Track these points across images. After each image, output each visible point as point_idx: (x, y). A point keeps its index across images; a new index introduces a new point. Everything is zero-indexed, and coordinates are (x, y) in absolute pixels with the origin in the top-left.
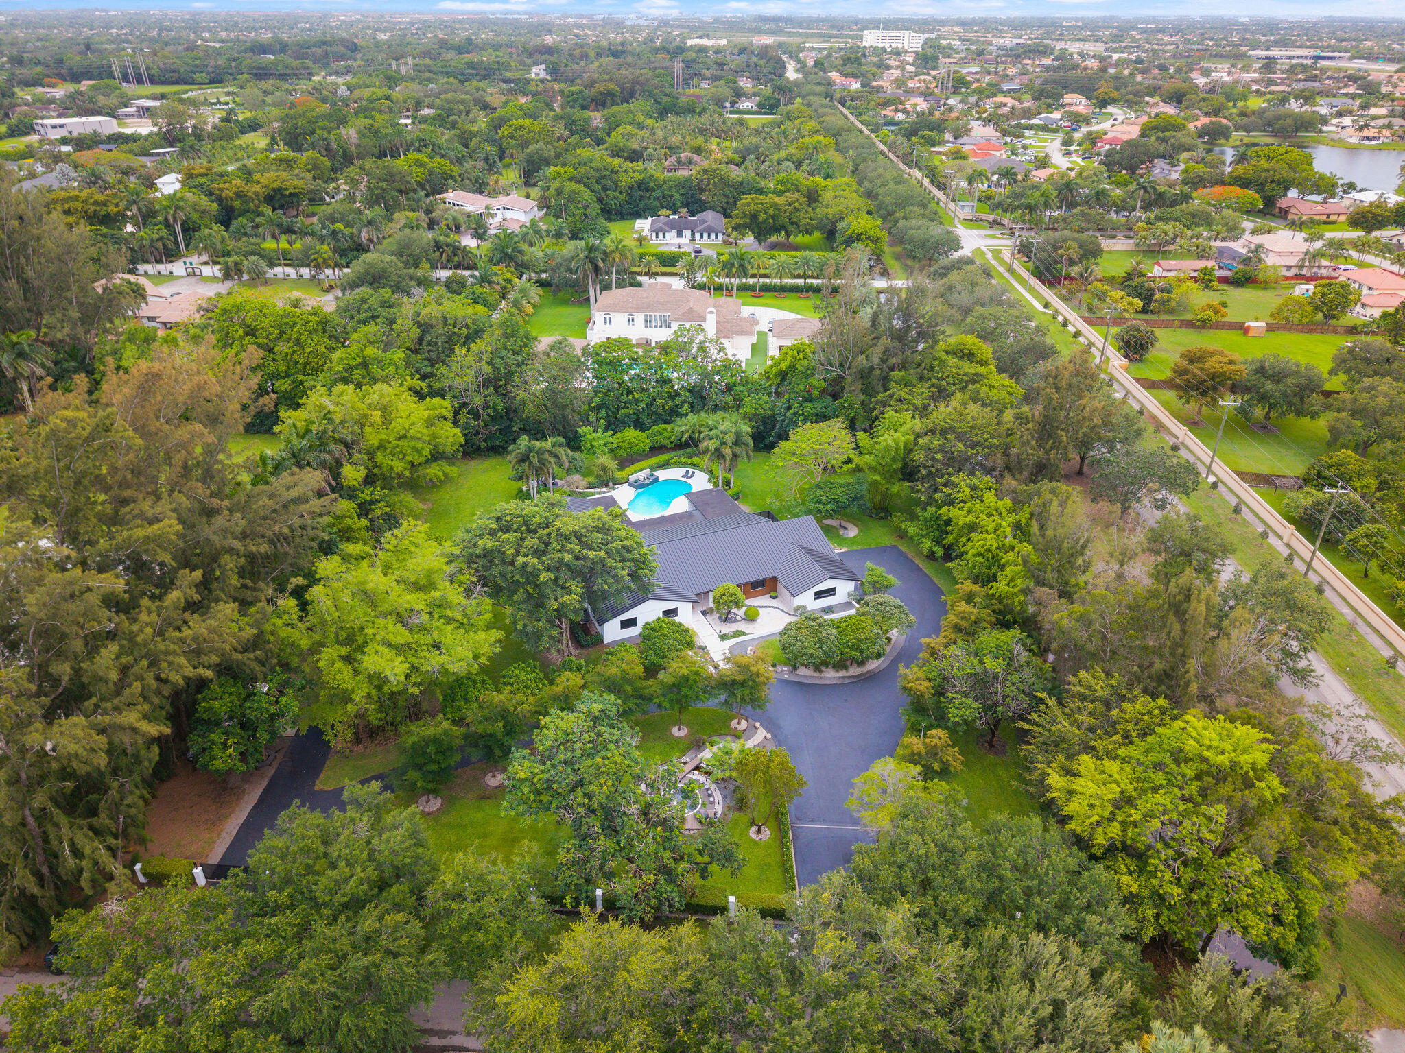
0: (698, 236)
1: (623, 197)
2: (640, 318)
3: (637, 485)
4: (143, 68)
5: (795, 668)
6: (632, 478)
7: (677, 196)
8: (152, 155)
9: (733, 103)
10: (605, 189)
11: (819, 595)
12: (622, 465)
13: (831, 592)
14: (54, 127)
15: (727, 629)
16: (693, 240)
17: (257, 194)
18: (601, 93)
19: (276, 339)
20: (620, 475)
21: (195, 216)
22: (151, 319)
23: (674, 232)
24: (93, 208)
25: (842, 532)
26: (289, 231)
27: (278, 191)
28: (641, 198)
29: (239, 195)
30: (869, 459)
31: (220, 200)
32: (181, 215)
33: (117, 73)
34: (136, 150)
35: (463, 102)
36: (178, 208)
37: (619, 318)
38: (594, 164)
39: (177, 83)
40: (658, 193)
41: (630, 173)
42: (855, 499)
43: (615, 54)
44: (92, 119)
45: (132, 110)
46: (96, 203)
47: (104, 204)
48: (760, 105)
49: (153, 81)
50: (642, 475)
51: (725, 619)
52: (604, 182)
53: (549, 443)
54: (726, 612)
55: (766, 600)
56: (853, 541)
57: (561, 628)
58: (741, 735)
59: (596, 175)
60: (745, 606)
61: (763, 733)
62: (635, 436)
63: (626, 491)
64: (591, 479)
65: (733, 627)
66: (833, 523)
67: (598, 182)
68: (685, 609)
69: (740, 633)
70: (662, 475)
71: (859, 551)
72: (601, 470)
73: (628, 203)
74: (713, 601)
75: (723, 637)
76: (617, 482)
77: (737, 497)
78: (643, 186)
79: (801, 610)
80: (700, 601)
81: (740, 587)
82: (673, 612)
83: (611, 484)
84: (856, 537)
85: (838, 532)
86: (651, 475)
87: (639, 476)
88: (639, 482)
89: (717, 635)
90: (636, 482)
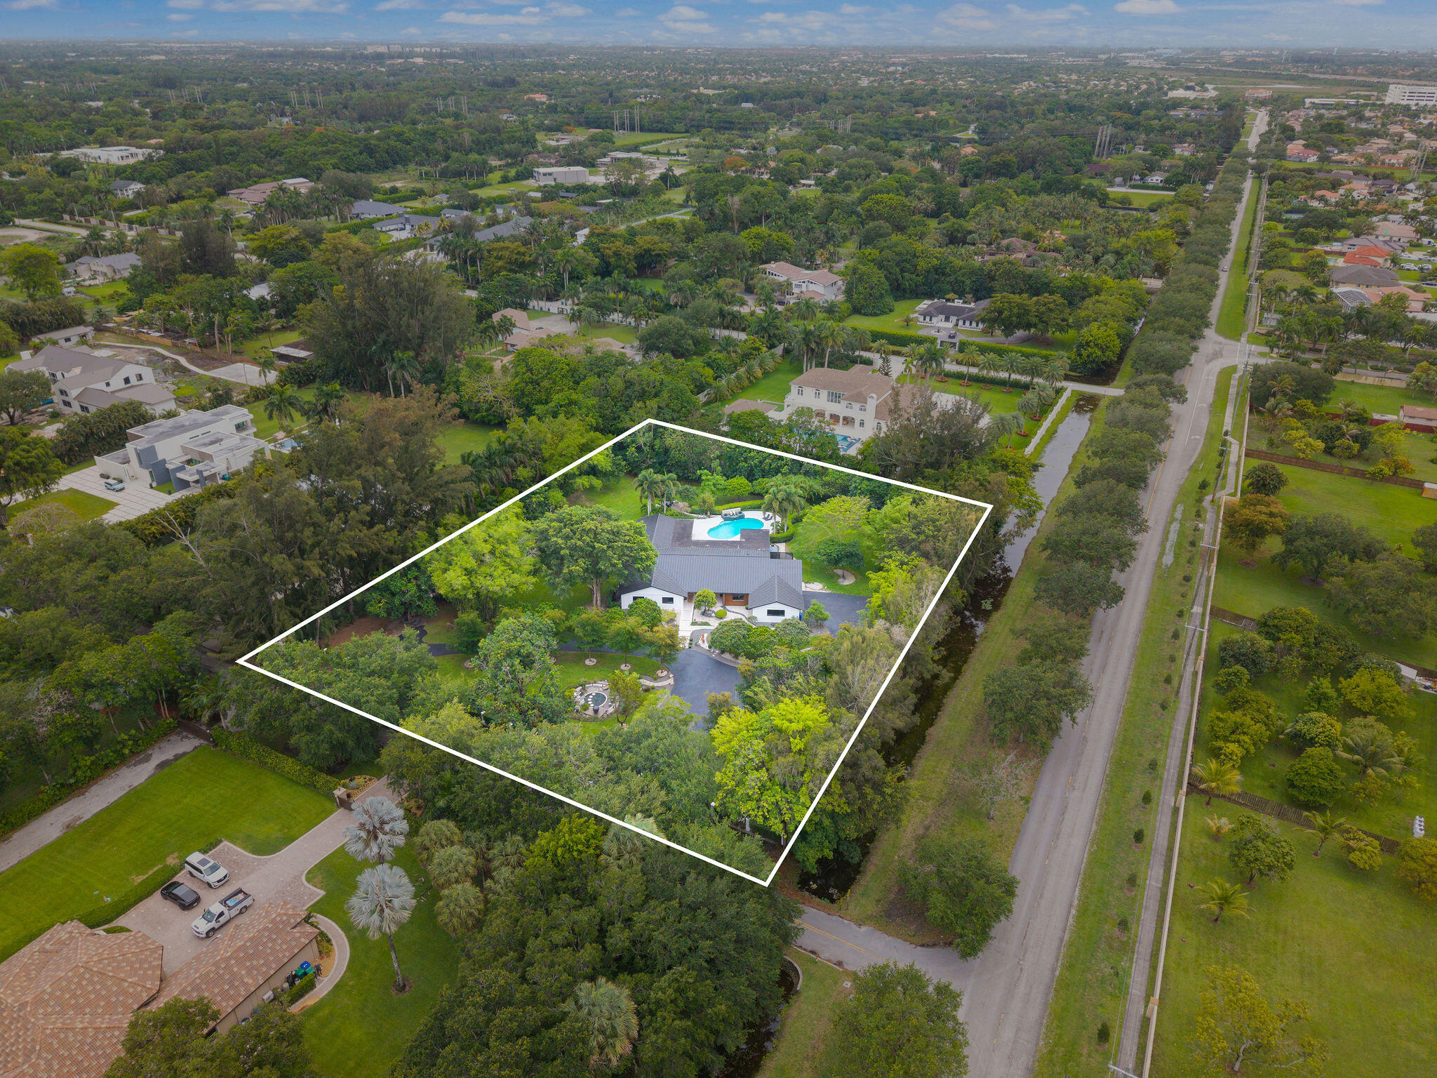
0: (961, 323)
1: (920, 280)
2: (824, 394)
3: (726, 518)
4: (637, 118)
5: (723, 652)
6: (724, 512)
7: (968, 282)
8: (596, 205)
9: (1143, 176)
10: (902, 271)
11: (771, 613)
12: (719, 502)
13: (781, 613)
14: (545, 174)
15: (700, 619)
16: (957, 325)
17: (628, 254)
18: (997, 164)
19: (543, 378)
20: (717, 508)
21: (580, 268)
22: (513, 345)
23: (943, 317)
24: (515, 256)
26: (625, 289)
27: (648, 251)
28: (937, 281)
29: (616, 254)
31: (603, 257)
32: (569, 267)
33: (617, 122)
34: (587, 200)
35: (864, 167)
36: (567, 261)
37: (809, 392)
38: (898, 248)
39: (660, 131)
40: (952, 278)
41: (929, 259)
43: (1071, 108)
44: (573, 169)
45: (607, 160)
46: (518, 253)
47: (524, 254)
48: (1167, 181)
49: (642, 129)
50: (733, 511)
51: (704, 614)
52: (904, 264)
53: (666, 477)
54: (703, 609)
55: (741, 609)
56: (842, 587)
57: (592, 590)
58: (656, 679)
59: (898, 258)
60: (718, 608)
61: (671, 681)
62: (740, 481)
63: (717, 520)
64: (696, 508)
65: (705, 619)
66: (839, 572)
67: (897, 265)
68: (679, 600)
69: (707, 624)
70: (748, 514)
71: (839, 595)
72: (704, 502)
73: (924, 284)
74: (695, 598)
75: (694, 623)
76: (714, 513)
77: (787, 540)
78: (940, 271)
79: (751, 619)
80: (689, 597)
81: (721, 595)
82: (670, 600)
83: (709, 513)
84: (848, 585)
85: (838, 579)
86: (740, 512)
87: (730, 511)
88: (728, 516)
89: (691, 621)
90: (726, 515)
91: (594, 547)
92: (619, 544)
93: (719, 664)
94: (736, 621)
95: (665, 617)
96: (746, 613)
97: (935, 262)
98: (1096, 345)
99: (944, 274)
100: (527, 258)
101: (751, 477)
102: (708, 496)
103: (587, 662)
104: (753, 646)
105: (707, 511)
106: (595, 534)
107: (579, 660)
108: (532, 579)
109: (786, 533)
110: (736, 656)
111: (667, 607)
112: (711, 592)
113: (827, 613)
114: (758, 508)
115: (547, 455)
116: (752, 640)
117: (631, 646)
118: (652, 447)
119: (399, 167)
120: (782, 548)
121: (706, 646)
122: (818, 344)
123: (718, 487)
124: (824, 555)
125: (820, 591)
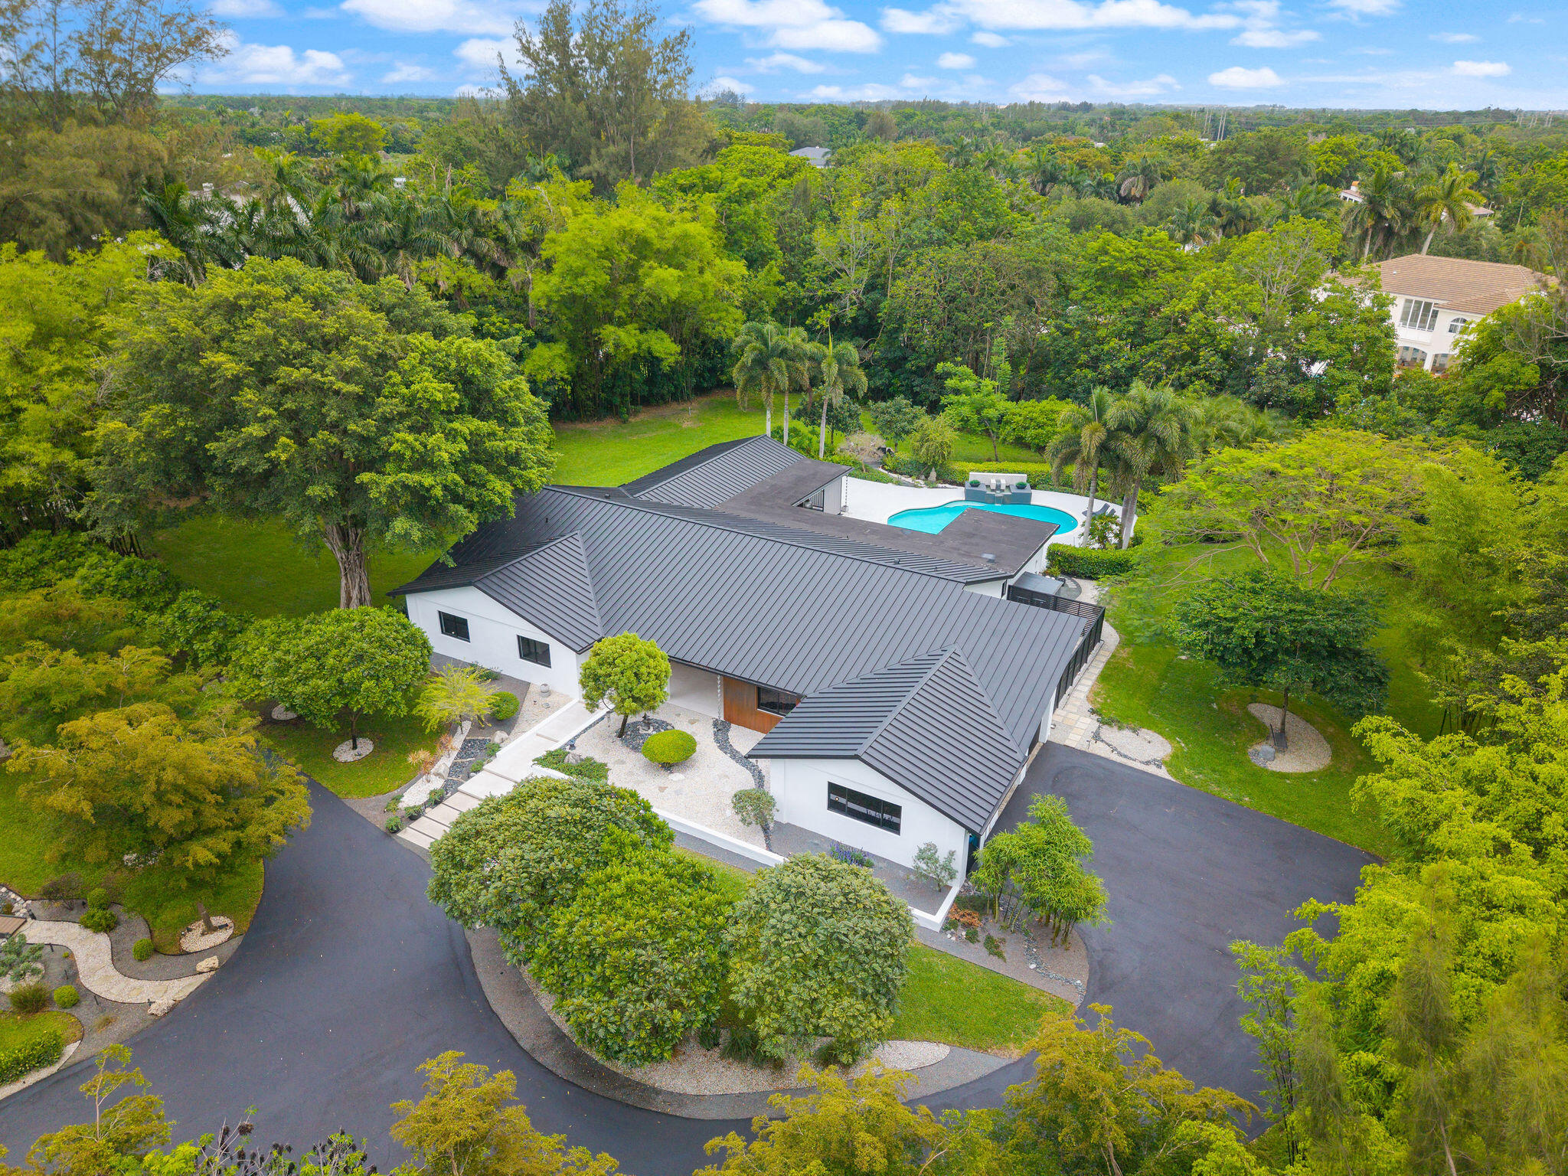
3: (974, 493)
6: (975, 478)
11: (843, 800)
13: (885, 816)
20: (961, 467)
25: (1261, 748)
42: (1302, 649)
50: (1002, 478)
51: (626, 732)
53: (828, 350)
58: (153, 957)
64: (907, 457)
66: (1273, 717)
68: (565, 662)
69: (593, 772)
75: (555, 758)
76: (947, 479)
79: (759, 803)
83: (933, 475)
84: (1284, 776)
85: (1251, 741)
86: (1021, 486)
87: (992, 479)
88: (982, 488)
89: (554, 747)
90: (975, 484)
102: (938, 426)
105: (930, 469)
122: (1405, 216)
123: (986, 412)
124: (1205, 625)
125: (1152, 769)
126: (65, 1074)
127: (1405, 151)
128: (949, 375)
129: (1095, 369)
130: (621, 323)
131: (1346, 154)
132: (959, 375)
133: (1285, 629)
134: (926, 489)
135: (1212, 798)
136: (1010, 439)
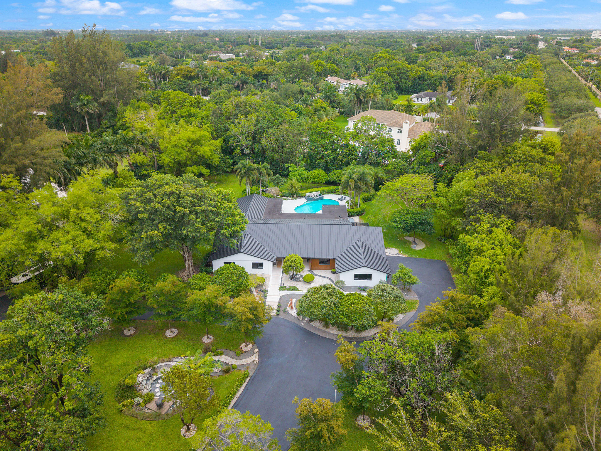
1: (410, 83)
3: (309, 199)
5: (312, 320)
6: (307, 195)
10: (401, 78)
11: (358, 277)
12: (303, 188)
13: (368, 277)
15: (289, 283)
20: (302, 192)
23: (427, 98)
25: (413, 246)
27: (260, 73)
28: (420, 84)
30: (442, 200)
32: (215, 77)
36: (215, 74)
38: (398, 67)
40: (429, 82)
41: (415, 70)
42: (421, 224)
44: (228, 55)
49: (262, 47)
50: (314, 194)
51: (292, 278)
52: (401, 75)
53: (260, 166)
54: (291, 273)
55: (328, 273)
56: (416, 252)
57: (184, 257)
58: (240, 354)
59: (399, 71)
60: (305, 272)
61: (255, 358)
62: (319, 173)
63: (302, 201)
64: (285, 192)
65: (294, 284)
66: (411, 239)
67: (398, 75)
68: (268, 265)
69: (295, 288)
70: (326, 197)
71: (417, 259)
72: (292, 186)
73: (412, 86)
74: (284, 264)
75: (282, 288)
76: (300, 196)
77: (360, 214)
78: (422, 78)
79: (340, 283)
80: (278, 262)
81: (308, 260)
82: (259, 265)
83: (295, 195)
84: (420, 250)
85: (410, 245)
86: (320, 195)
87: (312, 194)
88: (311, 197)
89: (280, 286)
90: (309, 197)
91: (175, 212)
92: (203, 208)
93: (309, 334)
94: (326, 287)
95: (252, 283)
96: (333, 277)
97: (419, 73)
98: (533, 103)
99: (424, 80)
100: (193, 74)
101: (327, 169)
102: (295, 182)
103: (168, 334)
104: (347, 316)
105: (294, 194)
106: (179, 198)
107: (159, 331)
108: (111, 245)
109: (358, 209)
110: (326, 325)
111: (258, 272)
112: (299, 258)
113: (415, 277)
114: (333, 192)
115: (162, 147)
116: (346, 309)
117: (209, 318)
118: (252, 149)
119: (145, 56)
120: (356, 219)
121: (294, 312)
122: (364, 97)
123: (302, 176)
124: (401, 223)
125: (398, 255)
126: (253, 377)
127: (335, 61)
128: (289, 167)
129: (323, 159)
130: (191, 166)
131: (322, 65)
132: (292, 166)
133: (418, 220)
134: (295, 200)
135: (412, 258)
136: (311, 182)
